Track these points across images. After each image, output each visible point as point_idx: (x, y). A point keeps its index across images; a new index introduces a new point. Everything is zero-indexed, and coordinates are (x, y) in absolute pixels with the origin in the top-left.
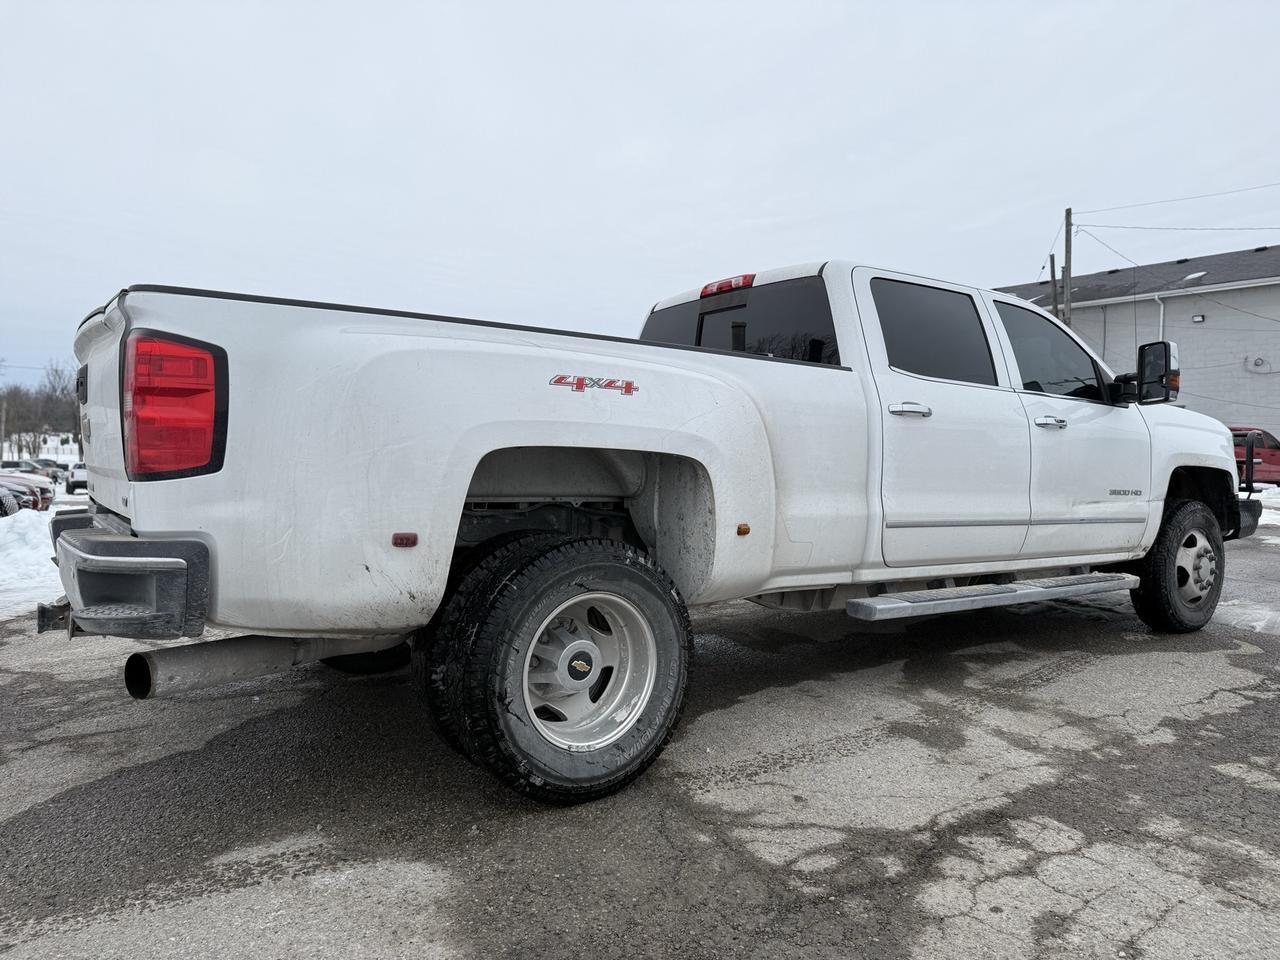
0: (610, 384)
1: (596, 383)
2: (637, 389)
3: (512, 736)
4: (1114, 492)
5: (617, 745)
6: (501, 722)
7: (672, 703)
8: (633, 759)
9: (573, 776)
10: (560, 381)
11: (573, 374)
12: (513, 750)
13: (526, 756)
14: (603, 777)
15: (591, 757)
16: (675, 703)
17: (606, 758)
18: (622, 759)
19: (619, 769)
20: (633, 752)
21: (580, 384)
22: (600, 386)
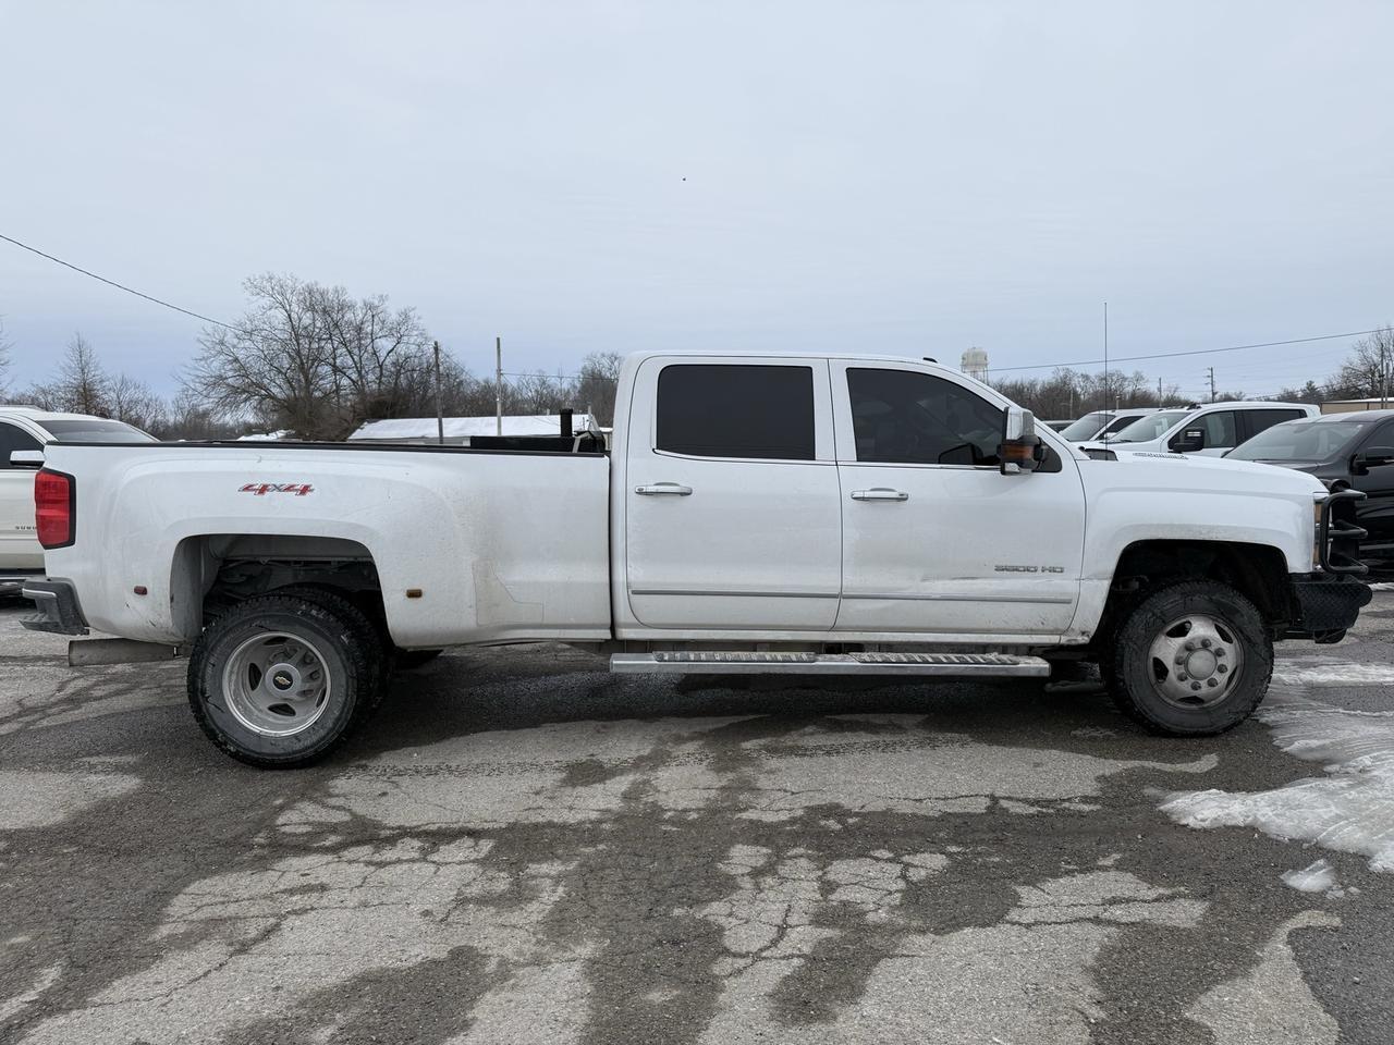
0: (290, 489)
1: (277, 488)
2: (312, 491)
3: (211, 717)
4: (999, 569)
5: (296, 736)
6: (204, 708)
7: (342, 713)
8: (307, 748)
9: (258, 751)
10: (248, 488)
11: (258, 484)
12: (214, 727)
13: (222, 731)
14: (282, 755)
15: (275, 741)
16: (344, 715)
17: (286, 743)
18: (298, 746)
19: (294, 752)
20: (308, 743)
21: (263, 490)
22: (280, 490)
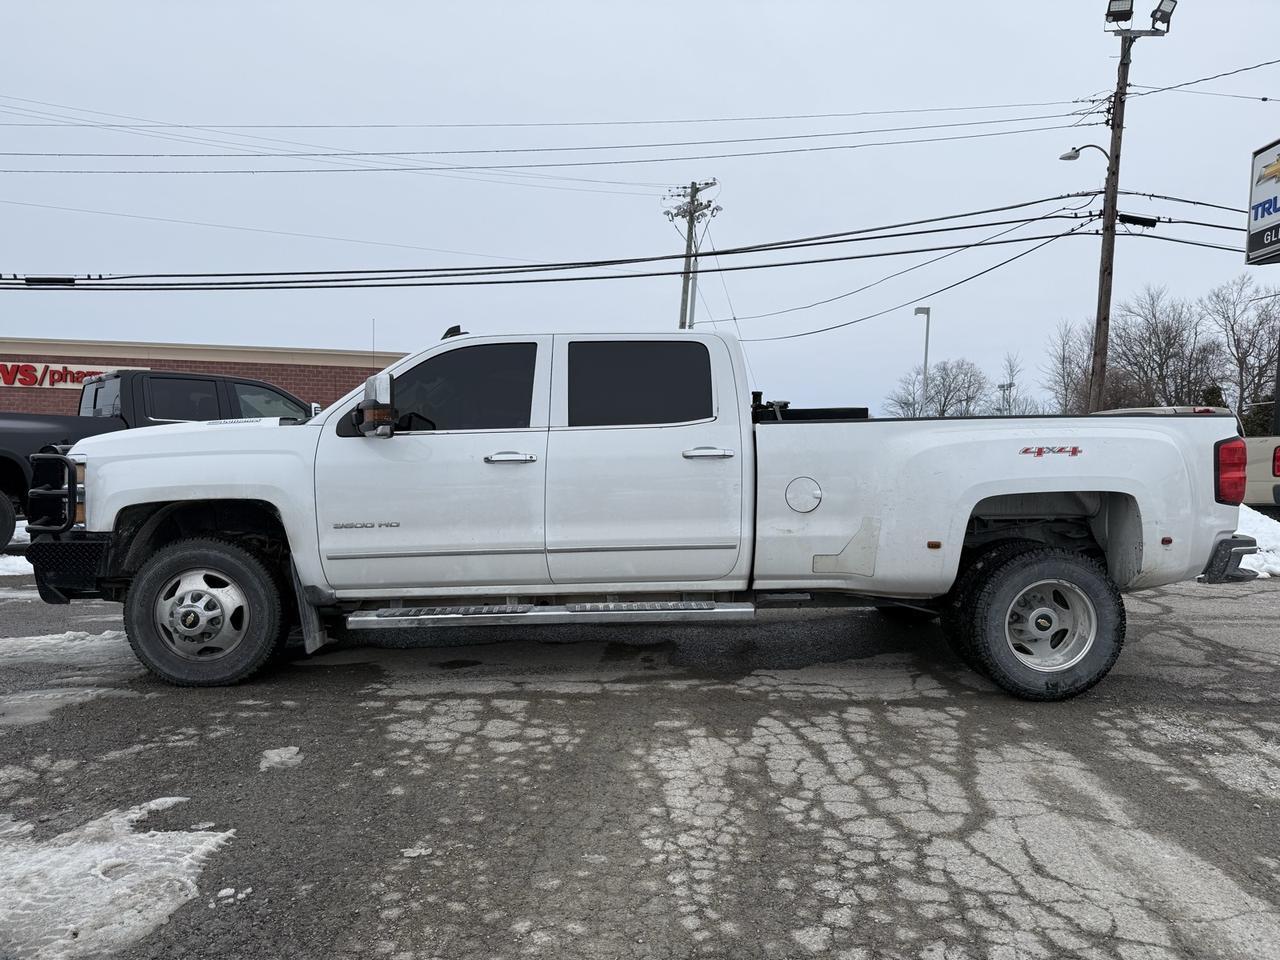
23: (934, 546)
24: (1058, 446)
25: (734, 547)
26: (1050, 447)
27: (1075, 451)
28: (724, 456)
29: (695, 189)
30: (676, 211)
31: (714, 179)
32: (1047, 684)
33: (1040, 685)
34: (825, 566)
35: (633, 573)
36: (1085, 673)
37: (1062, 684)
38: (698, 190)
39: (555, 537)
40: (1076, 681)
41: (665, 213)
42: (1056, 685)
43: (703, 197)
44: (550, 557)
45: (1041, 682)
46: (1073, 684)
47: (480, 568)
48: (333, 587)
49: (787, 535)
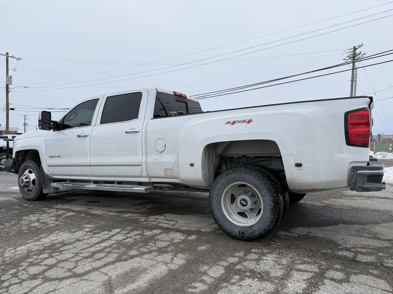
23: (192, 165)
24: (243, 120)
25: (140, 165)
26: (239, 120)
27: (250, 121)
28: (136, 132)
29: (355, 49)
30: (348, 58)
31: (362, 44)
32: (239, 232)
33: (236, 232)
34: (169, 173)
35: (114, 174)
36: (257, 229)
37: (246, 233)
38: (356, 49)
39: (93, 161)
40: (253, 232)
41: (343, 59)
42: (243, 233)
43: (357, 52)
44: (92, 167)
45: (236, 231)
46: (251, 234)
47: (77, 170)
48: (52, 175)
49: (155, 161)
